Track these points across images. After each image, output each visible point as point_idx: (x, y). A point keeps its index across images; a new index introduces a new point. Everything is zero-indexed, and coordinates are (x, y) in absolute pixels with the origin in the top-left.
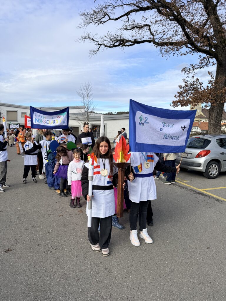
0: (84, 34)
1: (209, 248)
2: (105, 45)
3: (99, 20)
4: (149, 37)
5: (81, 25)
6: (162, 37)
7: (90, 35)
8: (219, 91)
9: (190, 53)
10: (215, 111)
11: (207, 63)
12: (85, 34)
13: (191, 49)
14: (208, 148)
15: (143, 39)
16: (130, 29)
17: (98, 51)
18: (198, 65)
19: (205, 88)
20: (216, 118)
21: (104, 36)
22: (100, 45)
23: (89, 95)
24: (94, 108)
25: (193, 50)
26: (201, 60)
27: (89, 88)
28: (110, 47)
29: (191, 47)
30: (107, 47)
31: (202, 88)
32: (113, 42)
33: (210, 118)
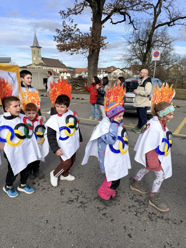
10: (94, 57)
33: (90, 64)
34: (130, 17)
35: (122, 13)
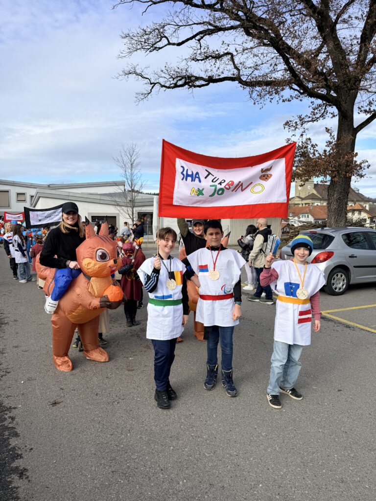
0: (127, 67)
1: (341, 390)
2: (161, 84)
3: (153, 45)
4: (232, 72)
5: (124, 52)
6: (253, 72)
7: (136, 69)
8: (343, 158)
9: (297, 98)
10: (338, 188)
11: (323, 114)
12: (129, 66)
13: (298, 92)
14: (329, 248)
15: (222, 76)
16: (202, 60)
17: (149, 94)
18: (309, 117)
19: (322, 154)
20: (339, 201)
21: (159, 71)
22: (153, 85)
23: (134, 165)
24: (143, 185)
25: (301, 94)
26: (314, 109)
27: (135, 153)
28: (169, 88)
29: (298, 89)
30: (164, 88)
31: (316, 153)
32: (174, 80)
33: (330, 201)
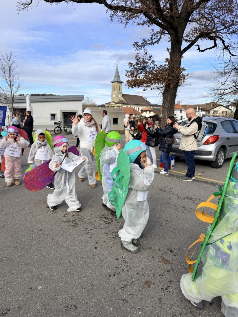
9: (147, 24)
14: (215, 133)
18: (150, 41)
20: (171, 101)
33: (165, 101)
34: (223, 42)
35: (211, 38)
